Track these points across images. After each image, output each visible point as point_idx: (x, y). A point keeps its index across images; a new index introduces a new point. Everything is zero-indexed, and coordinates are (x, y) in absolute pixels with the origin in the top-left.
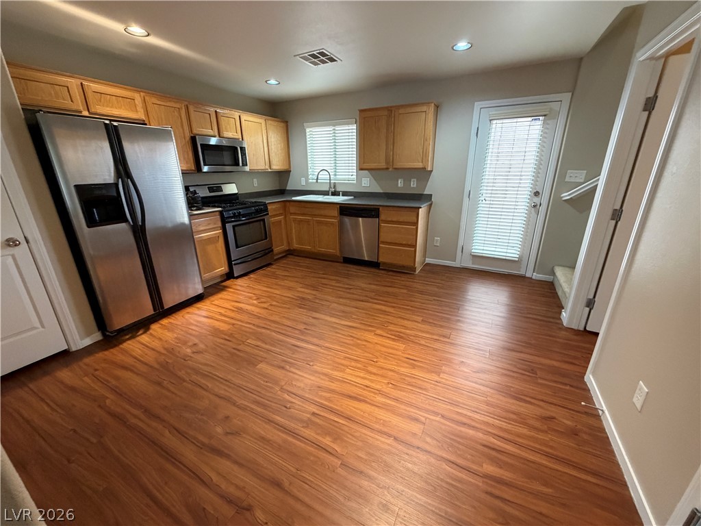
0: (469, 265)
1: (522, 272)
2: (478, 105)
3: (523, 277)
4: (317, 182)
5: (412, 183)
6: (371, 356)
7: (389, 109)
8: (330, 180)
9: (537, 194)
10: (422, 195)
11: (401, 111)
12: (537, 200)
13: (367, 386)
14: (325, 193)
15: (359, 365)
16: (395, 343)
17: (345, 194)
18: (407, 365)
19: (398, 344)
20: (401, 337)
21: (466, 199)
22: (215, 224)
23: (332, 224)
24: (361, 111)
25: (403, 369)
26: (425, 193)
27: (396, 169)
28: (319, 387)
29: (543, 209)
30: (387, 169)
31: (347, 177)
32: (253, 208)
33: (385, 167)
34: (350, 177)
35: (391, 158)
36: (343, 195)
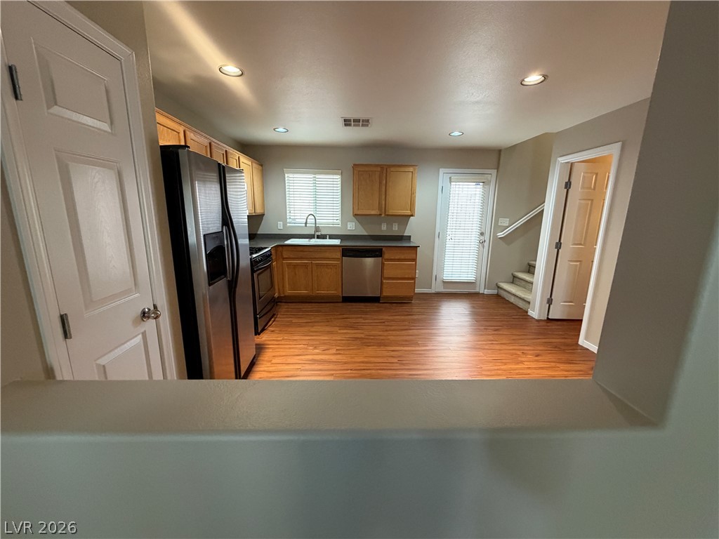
0: (441, 289)
1: (477, 290)
2: (441, 171)
3: (477, 294)
5: (394, 226)
7: (381, 166)
8: (316, 224)
9: (482, 234)
10: (402, 236)
11: (392, 169)
12: (482, 238)
14: (311, 237)
17: (331, 237)
21: (437, 239)
23: (334, 266)
24: (355, 166)
26: (405, 235)
27: (388, 215)
29: (486, 244)
30: (381, 215)
31: (332, 221)
33: (378, 213)
34: (335, 221)
35: (384, 206)
36: (330, 238)
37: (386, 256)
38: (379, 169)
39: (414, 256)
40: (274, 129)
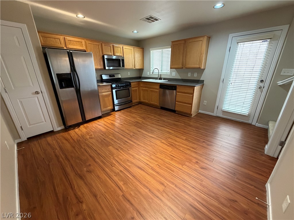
0: (221, 115)
1: (250, 122)
2: (231, 36)
4: (153, 73)
5: (195, 74)
6: (155, 151)
7: (185, 40)
8: (159, 73)
9: (262, 81)
10: (199, 80)
11: (190, 41)
12: (262, 85)
13: (147, 164)
14: (156, 79)
15: (148, 154)
16: (168, 147)
17: (164, 79)
18: (169, 158)
19: (169, 148)
20: (172, 145)
21: (221, 83)
22: (109, 90)
23: (156, 92)
24: (172, 42)
25: (166, 160)
26: (200, 80)
27: (186, 68)
28: (128, 160)
29: (265, 90)
30: (182, 68)
31: (166, 71)
32: (125, 84)
33: (181, 67)
34: (167, 71)
35: (185, 63)
36: (164, 80)
37: (178, 90)
38: (183, 42)
39: (192, 92)
40: (133, 32)
